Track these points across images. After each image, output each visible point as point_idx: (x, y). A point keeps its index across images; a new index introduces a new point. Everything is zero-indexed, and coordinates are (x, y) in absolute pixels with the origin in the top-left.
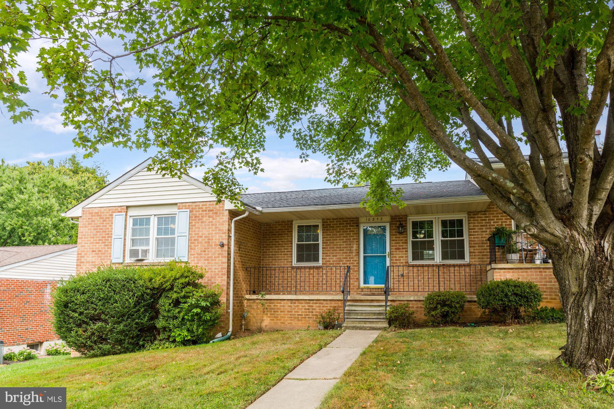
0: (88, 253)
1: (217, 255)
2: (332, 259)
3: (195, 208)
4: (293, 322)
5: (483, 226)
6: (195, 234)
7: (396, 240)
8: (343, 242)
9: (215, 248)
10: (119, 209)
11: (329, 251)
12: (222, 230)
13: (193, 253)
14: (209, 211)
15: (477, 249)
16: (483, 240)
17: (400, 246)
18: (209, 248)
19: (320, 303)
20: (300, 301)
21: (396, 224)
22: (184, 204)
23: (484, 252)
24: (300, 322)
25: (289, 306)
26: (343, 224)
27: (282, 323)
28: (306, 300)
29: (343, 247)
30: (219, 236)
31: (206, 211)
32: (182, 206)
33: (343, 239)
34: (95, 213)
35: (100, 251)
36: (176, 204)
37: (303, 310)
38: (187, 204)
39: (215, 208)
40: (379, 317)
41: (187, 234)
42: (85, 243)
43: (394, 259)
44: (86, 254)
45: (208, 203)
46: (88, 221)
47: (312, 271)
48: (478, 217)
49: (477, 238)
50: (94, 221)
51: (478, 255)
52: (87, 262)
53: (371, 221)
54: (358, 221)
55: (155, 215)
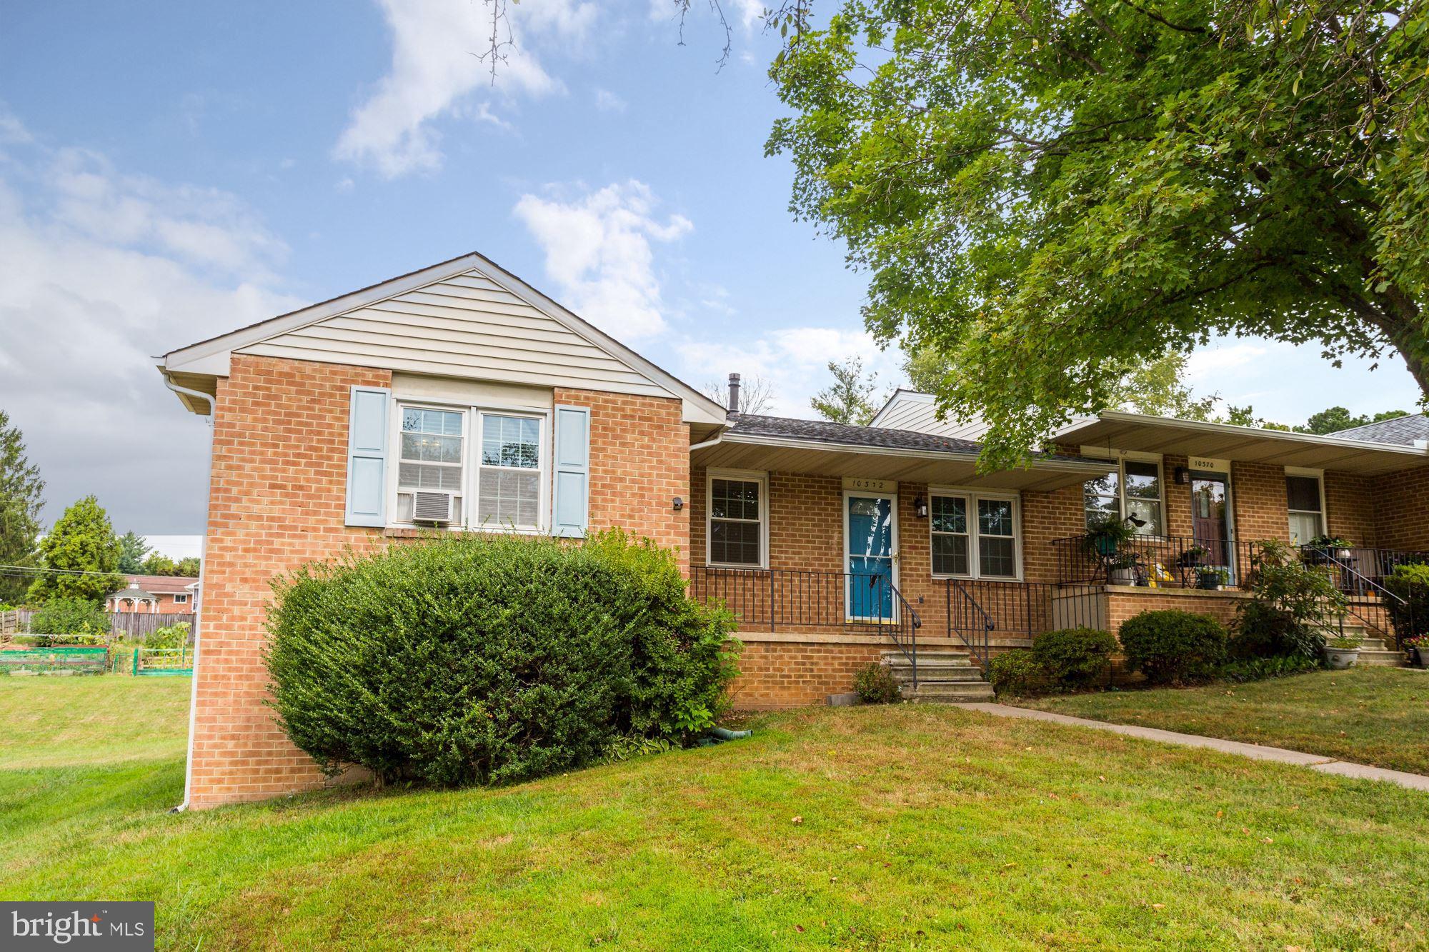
0: (255, 492)
1: (663, 529)
2: (791, 559)
3: (605, 408)
4: (772, 693)
5: (1045, 518)
6: (606, 471)
7: (911, 531)
8: (814, 525)
9: (659, 512)
10: (370, 376)
11: (784, 541)
12: (675, 470)
13: (599, 518)
14: (641, 418)
15: (1038, 559)
16: (1045, 544)
17: (917, 542)
18: (642, 510)
19: (826, 651)
20: (786, 647)
21: (910, 498)
22: (573, 392)
23: (1047, 565)
24: (785, 693)
25: (762, 657)
26: (813, 487)
27: (746, 695)
28: (798, 643)
29: (813, 537)
30: (668, 484)
31: (633, 417)
32: (568, 396)
33: (814, 520)
34: (281, 374)
35: (301, 488)
36: (551, 389)
37: (793, 666)
38: (583, 394)
39: (658, 414)
40: (965, 677)
41: (586, 469)
42: (243, 460)
43: (908, 567)
44: (247, 493)
45: (639, 400)
46: (254, 396)
47: (749, 583)
48: (1038, 502)
49: (1037, 538)
50: (276, 398)
51: (1039, 570)
52: (249, 518)
53: (863, 486)
54: (840, 483)
55: (478, 408)
